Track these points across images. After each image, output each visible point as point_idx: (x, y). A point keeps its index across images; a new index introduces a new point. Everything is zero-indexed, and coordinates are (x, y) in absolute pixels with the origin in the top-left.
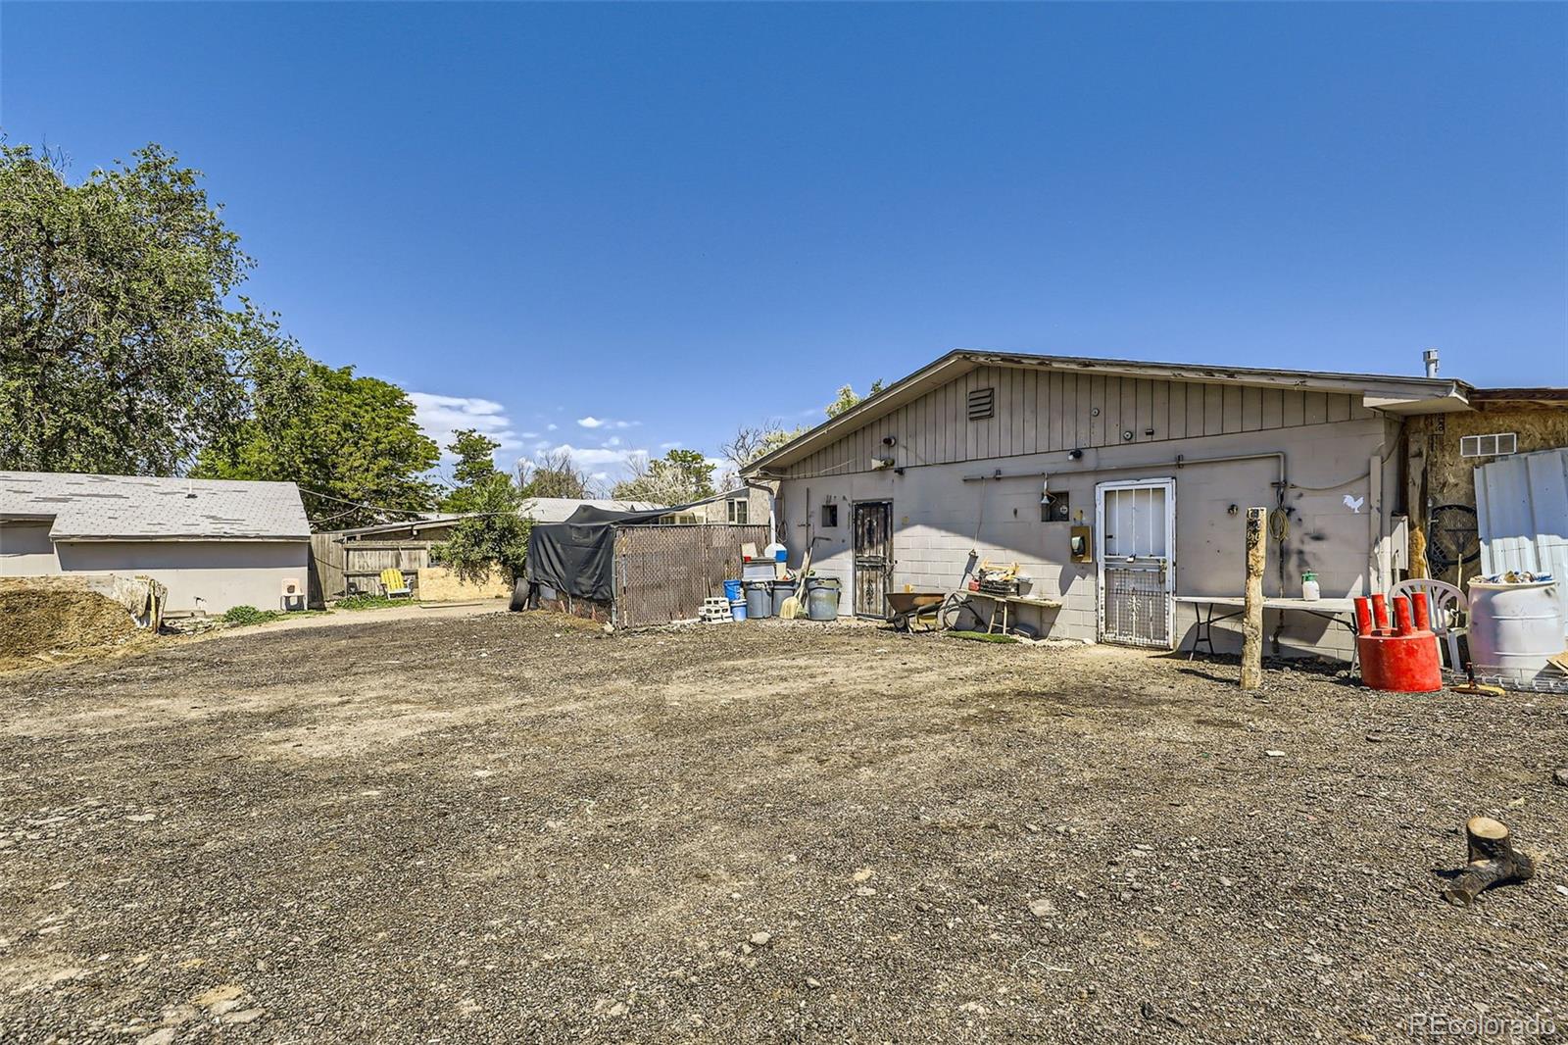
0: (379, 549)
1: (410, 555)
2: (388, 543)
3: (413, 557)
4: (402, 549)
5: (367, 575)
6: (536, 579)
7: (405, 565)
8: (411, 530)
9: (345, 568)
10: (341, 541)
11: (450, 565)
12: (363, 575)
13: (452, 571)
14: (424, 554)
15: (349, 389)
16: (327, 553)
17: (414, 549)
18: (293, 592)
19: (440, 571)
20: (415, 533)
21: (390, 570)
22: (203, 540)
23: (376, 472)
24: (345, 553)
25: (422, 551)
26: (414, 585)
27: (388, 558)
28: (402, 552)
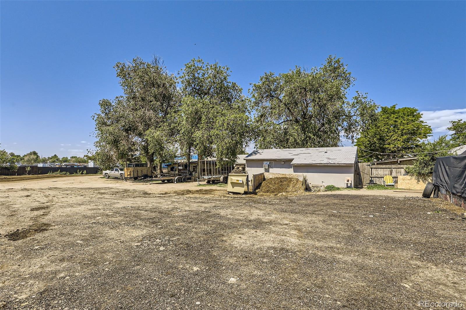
0: (384, 168)
1: (396, 170)
2: (387, 166)
3: (398, 172)
4: (393, 168)
5: (379, 178)
6: (437, 183)
7: (394, 174)
8: (397, 161)
9: (371, 174)
10: (369, 165)
11: (413, 175)
12: (377, 177)
13: (414, 178)
14: (403, 171)
15: (394, 113)
16: (364, 169)
17: (398, 168)
18: (349, 182)
19: (408, 177)
20: (399, 162)
21: (388, 176)
22: (323, 165)
23: (402, 140)
24: (371, 169)
25: (402, 169)
26: (396, 182)
27: (387, 171)
28: (393, 169)
